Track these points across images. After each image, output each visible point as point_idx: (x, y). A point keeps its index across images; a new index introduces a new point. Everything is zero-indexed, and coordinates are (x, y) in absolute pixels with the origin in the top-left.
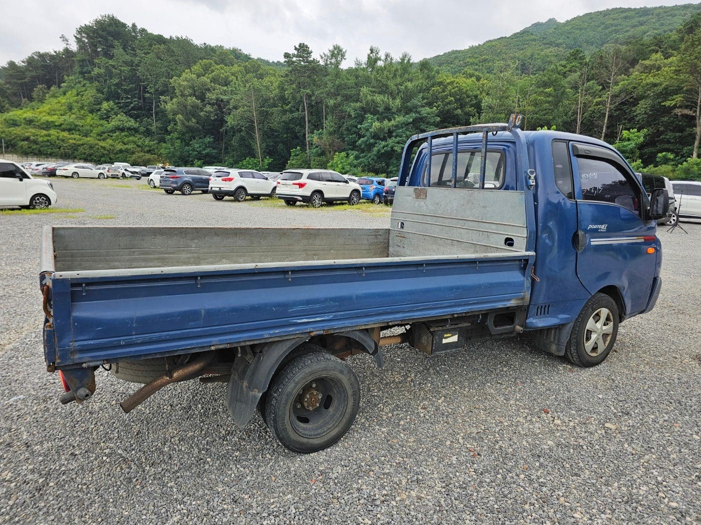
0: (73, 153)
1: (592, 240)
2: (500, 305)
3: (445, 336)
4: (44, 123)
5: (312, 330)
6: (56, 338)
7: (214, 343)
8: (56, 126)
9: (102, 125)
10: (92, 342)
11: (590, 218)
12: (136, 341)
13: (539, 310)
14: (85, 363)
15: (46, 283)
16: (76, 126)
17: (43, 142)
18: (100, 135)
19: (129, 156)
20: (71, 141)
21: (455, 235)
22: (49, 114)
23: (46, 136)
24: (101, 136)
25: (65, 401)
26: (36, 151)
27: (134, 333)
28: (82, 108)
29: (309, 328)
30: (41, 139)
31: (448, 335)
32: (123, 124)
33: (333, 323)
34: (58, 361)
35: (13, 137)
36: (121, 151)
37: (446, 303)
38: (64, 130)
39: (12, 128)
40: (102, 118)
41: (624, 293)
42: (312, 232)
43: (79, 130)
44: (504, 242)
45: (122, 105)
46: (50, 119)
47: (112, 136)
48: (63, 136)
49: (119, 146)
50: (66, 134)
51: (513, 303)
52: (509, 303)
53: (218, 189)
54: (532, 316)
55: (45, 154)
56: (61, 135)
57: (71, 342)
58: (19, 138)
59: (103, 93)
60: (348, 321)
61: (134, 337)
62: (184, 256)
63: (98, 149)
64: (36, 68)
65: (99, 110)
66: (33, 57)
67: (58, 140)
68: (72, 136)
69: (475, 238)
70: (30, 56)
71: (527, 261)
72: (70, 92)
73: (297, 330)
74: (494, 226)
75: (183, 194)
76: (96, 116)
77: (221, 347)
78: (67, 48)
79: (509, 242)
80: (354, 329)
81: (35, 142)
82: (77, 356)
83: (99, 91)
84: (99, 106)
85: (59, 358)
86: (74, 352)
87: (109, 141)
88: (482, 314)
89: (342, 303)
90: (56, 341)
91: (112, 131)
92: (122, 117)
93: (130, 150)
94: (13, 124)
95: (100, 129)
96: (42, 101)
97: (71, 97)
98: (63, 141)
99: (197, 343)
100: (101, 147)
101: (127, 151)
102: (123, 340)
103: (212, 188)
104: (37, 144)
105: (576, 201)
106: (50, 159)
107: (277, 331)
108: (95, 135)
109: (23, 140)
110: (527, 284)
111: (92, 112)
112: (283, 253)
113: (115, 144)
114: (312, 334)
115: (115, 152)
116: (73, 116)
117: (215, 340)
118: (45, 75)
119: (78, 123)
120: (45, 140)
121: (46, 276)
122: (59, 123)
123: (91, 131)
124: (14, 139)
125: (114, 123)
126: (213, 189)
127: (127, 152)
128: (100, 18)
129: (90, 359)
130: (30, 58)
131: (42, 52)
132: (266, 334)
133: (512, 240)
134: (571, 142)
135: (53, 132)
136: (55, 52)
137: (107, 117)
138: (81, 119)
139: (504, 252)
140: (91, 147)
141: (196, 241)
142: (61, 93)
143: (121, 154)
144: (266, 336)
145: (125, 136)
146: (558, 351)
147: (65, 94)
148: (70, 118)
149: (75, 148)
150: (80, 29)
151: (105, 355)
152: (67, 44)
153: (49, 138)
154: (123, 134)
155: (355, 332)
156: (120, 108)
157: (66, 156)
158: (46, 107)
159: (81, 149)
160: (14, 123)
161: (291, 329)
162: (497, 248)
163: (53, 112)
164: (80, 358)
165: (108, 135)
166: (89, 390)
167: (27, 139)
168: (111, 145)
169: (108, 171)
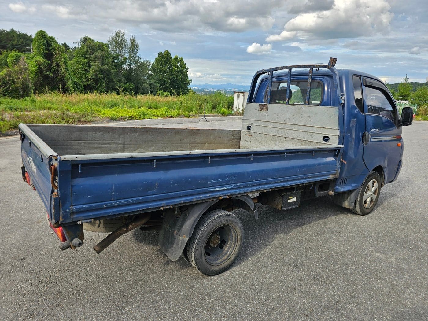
1: (372, 138)
2: (324, 178)
3: (290, 198)
5: (221, 195)
6: (60, 204)
7: (163, 205)
10: (85, 206)
11: (372, 125)
12: (114, 204)
13: (342, 181)
14: (79, 221)
15: (52, 164)
21: (288, 134)
25: (63, 249)
27: (112, 199)
29: (219, 194)
31: (291, 197)
33: (233, 191)
34: (61, 220)
37: (296, 177)
41: (385, 170)
42: (195, 131)
44: (322, 139)
51: (330, 177)
52: (328, 177)
54: (338, 185)
57: (71, 206)
60: (242, 190)
61: (113, 202)
62: (114, 146)
69: (302, 136)
71: (339, 150)
73: (212, 196)
74: (316, 129)
77: (167, 207)
79: (326, 138)
80: (244, 195)
82: (75, 216)
85: (63, 218)
86: (73, 213)
88: (313, 184)
89: (240, 177)
90: (61, 206)
99: (152, 205)
102: (106, 204)
105: (365, 114)
107: (201, 196)
110: (338, 165)
112: (177, 145)
114: (221, 198)
117: (164, 203)
121: (53, 158)
129: (84, 218)
132: (194, 198)
133: (328, 137)
134: (362, 77)
139: (322, 145)
141: (122, 136)
144: (194, 200)
146: (350, 206)
151: (93, 215)
155: (243, 197)
161: (209, 195)
162: (317, 142)
164: (77, 217)
166: (80, 239)
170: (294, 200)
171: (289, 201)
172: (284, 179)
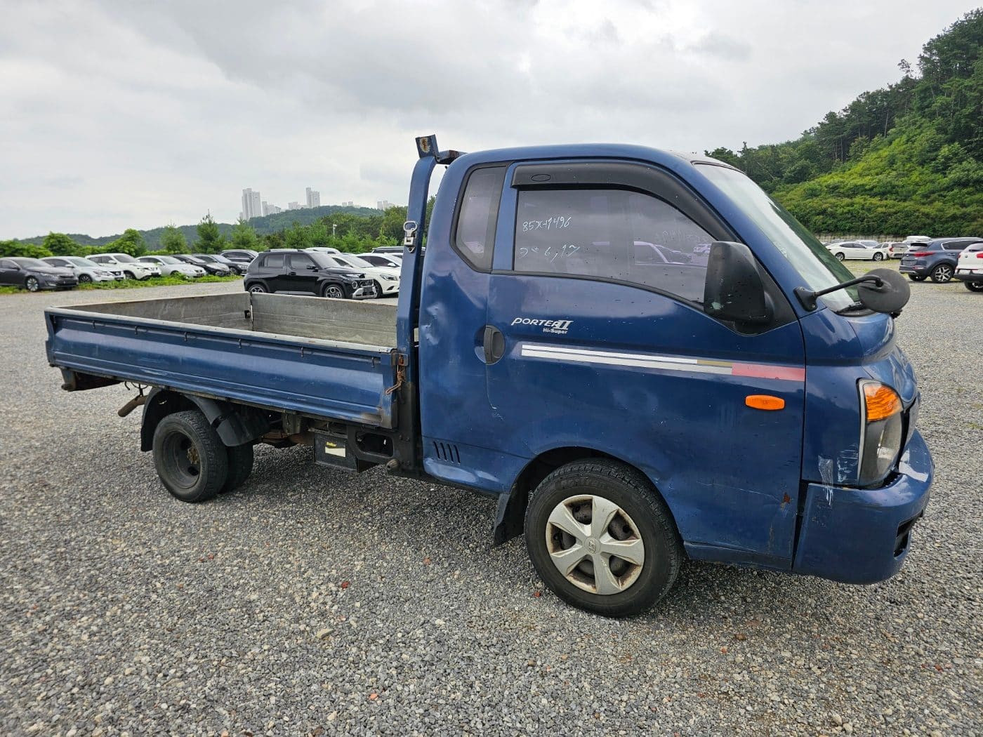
0: (879, 226)
3: (328, 444)
4: (850, 189)
8: (866, 190)
9: (932, 182)
16: (894, 187)
17: (842, 214)
18: (926, 196)
19: (966, 224)
20: (880, 210)
22: (861, 175)
23: (848, 206)
24: (929, 197)
26: (832, 227)
28: (909, 160)
30: (840, 211)
31: (331, 444)
32: (968, 175)
35: (808, 211)
36: (954, 218)
38: (875, 195)
39: (808, 200)
40: (936, 171)
43: (897, 193)
45: (973, 145)
46: (859, 181)
47: (945, 197)
48: (871, 203)
49: (952, 211)
50: (875, 201)
53: (968, 272)
55: (842, 230)
56: (868, 202)
58: (814, 212)
59: (946, 133)
63: (918, 217)
64: (861, 114)
65: (934, 159)
66: (859, 101)
67: (863, 209)
68: (884, 202)
70: (855, 100)
72: (897, 140)
75: (935, 281)
76: (927, 169)
78: (907, 76)
81: (833, 215)
83: (941, 130)
84: (935, 154)
87: (938, 204)
91: (948, 187)
92: (970, 164)
93: (969, 214)
94: (811, 195)
95: (930, 187)
96: (857, 159)
97: (898, 146)
98: (869, 210)
100: (923, 214)
101: (964, 217)
103: (959, 270)
104: (834, 218)
106: (848, 237)
108: (918, 198)
109: (818, 214)
111: (922, 164)
113: (946, 208)
115: (943, 219)
116: (894, 173)
118: (871, 122)
119: (897, 183)
120: (845, 211)
122: (871, 186)
123: (915, 192)
124: (809, 213)
125: (953, 175)
126: (961, 272)
127: (964, 219)
128: (963, 18)
130: (854, 103)
131: (871, 91)
135: (858, 199)
136: (891, 87)
137: (944, 169)
138: (904, 175)
140: (908, 215)
142: (887, 143)
143: (954, 222)
145: (968, 193)
147: (890, 143)
148: (889, 177)
149: (884, 218)
150: (929, 44)
152: (908, 71)
153: (851, 208)
154: (965, 191)
156: (969, 151)
157: (869, 231)
158: (859, 167)
159: (892, 220)
160: (813, 194)
163: (867, 172)
165: (939, 196)
167: (824, 212)
168: (939, 210)
169: (891, 250)
170: (341, 452)
171: (328, 451)
172: (244, 387)
